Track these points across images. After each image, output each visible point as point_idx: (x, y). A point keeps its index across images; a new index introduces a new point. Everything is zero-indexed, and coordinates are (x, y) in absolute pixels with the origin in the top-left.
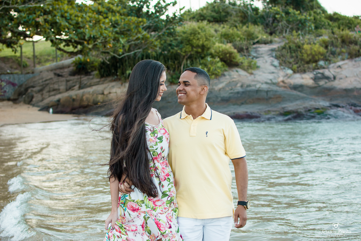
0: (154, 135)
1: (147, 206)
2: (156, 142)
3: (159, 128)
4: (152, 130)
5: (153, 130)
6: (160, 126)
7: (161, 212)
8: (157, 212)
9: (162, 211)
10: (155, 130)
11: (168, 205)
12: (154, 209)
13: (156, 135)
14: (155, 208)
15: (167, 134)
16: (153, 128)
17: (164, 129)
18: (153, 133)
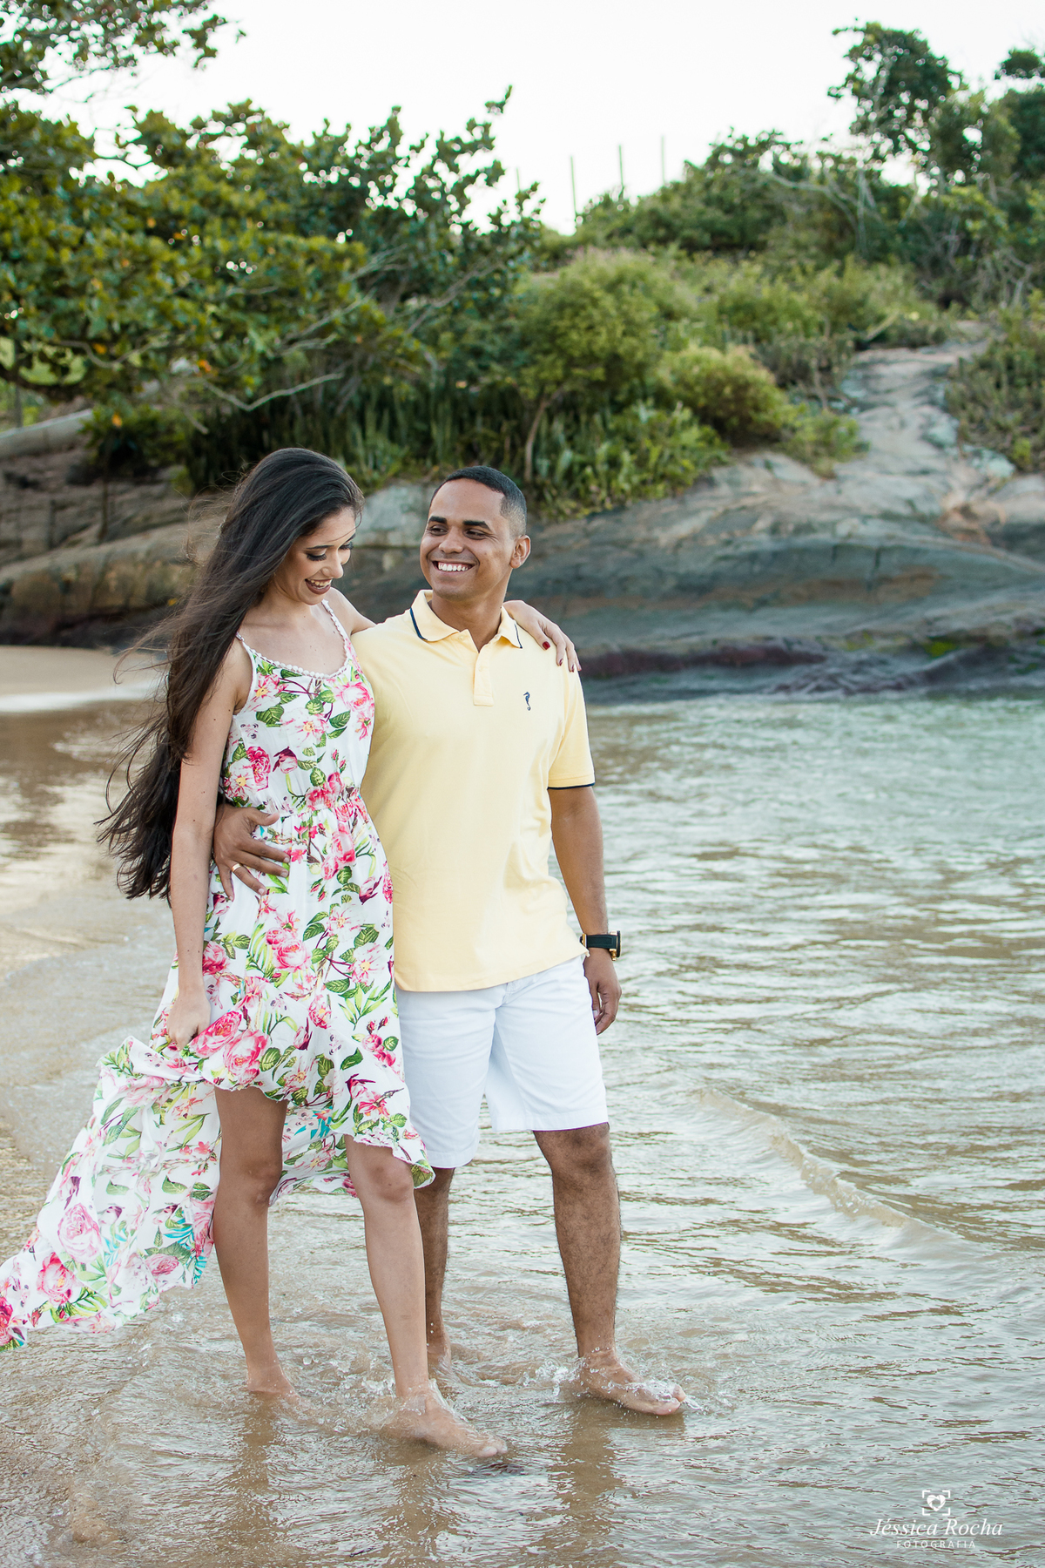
0: (321, 709)
1: (253, 962)
2: (324, 737)
3: (340, 683)
4: (312, 690)
5: (318, 690)
6: (347, 675)
7: (297, 992)
8: (282, 989)
9: (301, 987)
10: (323, 689)
11: (316, 966)
12: (275, 978)
13: (327, 708)
14: (279, 975)
15: (368, 703)
16: (318, 683)
17: (358, 685)
18: (315, 701)
